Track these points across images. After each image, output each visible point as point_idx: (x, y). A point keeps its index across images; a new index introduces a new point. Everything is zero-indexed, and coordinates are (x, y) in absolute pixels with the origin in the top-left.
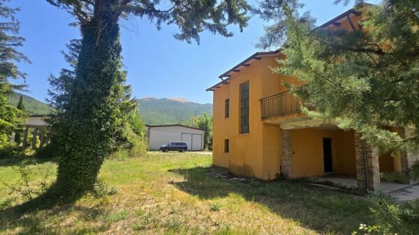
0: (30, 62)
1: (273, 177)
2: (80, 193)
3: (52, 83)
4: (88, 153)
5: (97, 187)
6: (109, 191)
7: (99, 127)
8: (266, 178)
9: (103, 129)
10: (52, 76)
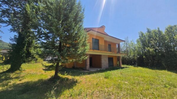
0: (3, 33)
1: (71, 67)
2: (16, 70)
3: (11, 40)
4: (18, 61)
5: (20, 69)
6: (23, 70)
7: (21, 55)
8: (69, 68)
9: (22, 56)
10: (11, 37)
